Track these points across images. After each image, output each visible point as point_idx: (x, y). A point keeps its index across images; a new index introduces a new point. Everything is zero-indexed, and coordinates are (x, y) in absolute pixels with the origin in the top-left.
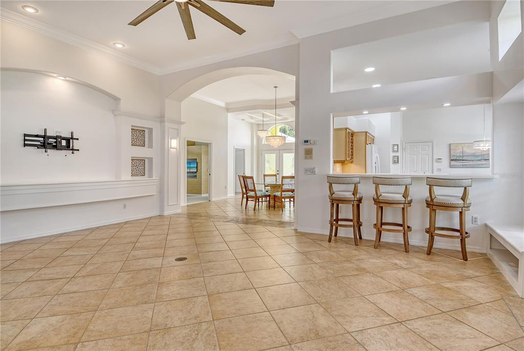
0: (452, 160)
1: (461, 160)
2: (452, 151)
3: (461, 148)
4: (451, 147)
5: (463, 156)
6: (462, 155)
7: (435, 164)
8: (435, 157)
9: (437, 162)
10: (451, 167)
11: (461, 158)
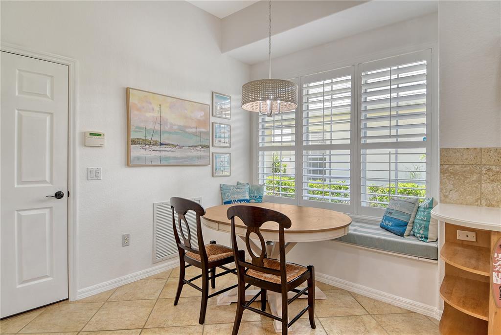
0: (134, 142)
1: (156, 144)
2: (134, 113)
3: (157, 108)
4: (133, 100)
5: (161, 133)
6: (157, 127)
7: (79, 152)
8: (81, 126)
9: (85, 145)
10: (129, 162)
11: (156, 138)
